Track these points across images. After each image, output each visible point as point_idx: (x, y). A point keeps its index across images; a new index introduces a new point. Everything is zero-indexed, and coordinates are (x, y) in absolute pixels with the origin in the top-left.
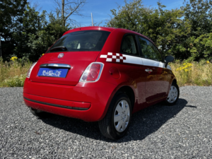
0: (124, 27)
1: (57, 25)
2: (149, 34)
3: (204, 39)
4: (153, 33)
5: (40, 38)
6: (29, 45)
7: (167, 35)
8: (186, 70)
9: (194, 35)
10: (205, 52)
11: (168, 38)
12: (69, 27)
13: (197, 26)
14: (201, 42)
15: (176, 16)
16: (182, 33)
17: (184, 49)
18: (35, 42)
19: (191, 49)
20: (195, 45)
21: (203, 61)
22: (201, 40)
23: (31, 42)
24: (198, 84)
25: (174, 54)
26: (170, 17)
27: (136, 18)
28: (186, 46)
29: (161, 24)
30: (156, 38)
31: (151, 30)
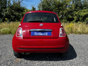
0: (45, 6)
1: (16, 5)
2: (56, 10)
3: (80, 12)
4: (58, 9)
5: (8, 11)
6: (2, 14)
7: (64, 10)
8: (71, 27)
9: (76, 10)
10: (80, 18)
11: (64, 12)
12: (21, 6)
13: (77, 7)
14: (79, 14)
15: (68, 2)
16: (71, 10)
17: (71, 17)
18: (5, 13)
19: (74, 17)
20: (76, 15)
21: (79, 22)
23: (3, 13)
24: (76, 33)
25: (67, 19)
26: (66, 2)
27: (50, 2)
28: (72, 15)
29: (61, 5)
30: (59, 12)
31: (57, 8)
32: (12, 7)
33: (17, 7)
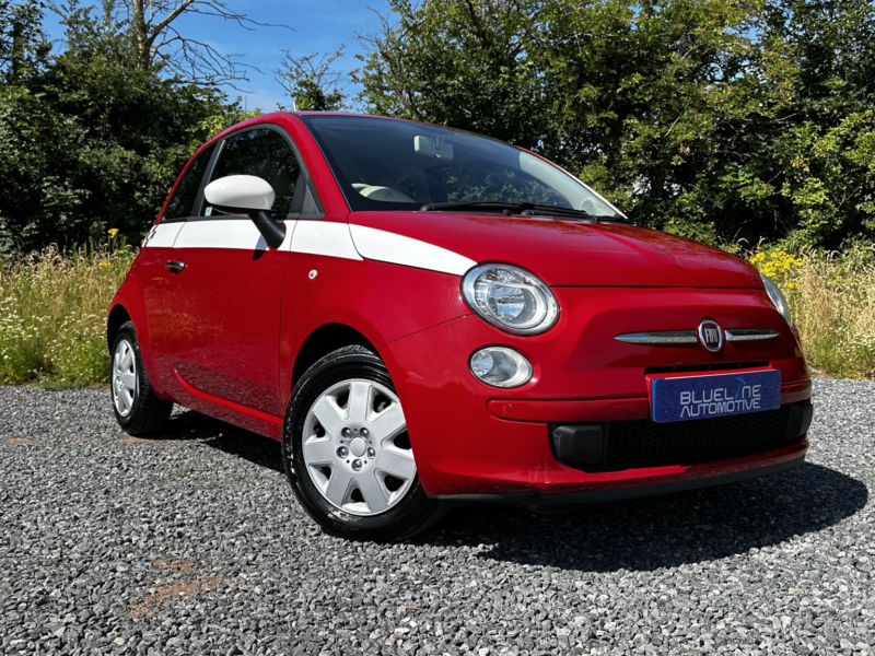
0: (451, 72)
1: (99, 64)
2: (581, 108)
4: (601, 105)
7: (672, 114)
9: (813, 115)
11: (681, 132)
12: (163, 76)
13: (826, 73)
14: (852, 155)
15: (721, 21)
16: (751, 107)
17: (763, 190)
19: (795, 186)
20: (817, 168)
21: (858, 249)
22: (847, 142)
25: (712, 215)
26: (691, 24)
27: (513, 26)
28: (771, 171)
29: (641, 61)
30: (617, 130)
31: (589, 91)
32: (50, 78)
33: (118, 83)
